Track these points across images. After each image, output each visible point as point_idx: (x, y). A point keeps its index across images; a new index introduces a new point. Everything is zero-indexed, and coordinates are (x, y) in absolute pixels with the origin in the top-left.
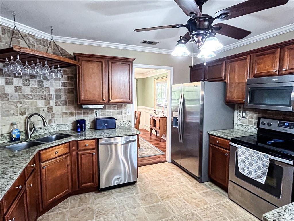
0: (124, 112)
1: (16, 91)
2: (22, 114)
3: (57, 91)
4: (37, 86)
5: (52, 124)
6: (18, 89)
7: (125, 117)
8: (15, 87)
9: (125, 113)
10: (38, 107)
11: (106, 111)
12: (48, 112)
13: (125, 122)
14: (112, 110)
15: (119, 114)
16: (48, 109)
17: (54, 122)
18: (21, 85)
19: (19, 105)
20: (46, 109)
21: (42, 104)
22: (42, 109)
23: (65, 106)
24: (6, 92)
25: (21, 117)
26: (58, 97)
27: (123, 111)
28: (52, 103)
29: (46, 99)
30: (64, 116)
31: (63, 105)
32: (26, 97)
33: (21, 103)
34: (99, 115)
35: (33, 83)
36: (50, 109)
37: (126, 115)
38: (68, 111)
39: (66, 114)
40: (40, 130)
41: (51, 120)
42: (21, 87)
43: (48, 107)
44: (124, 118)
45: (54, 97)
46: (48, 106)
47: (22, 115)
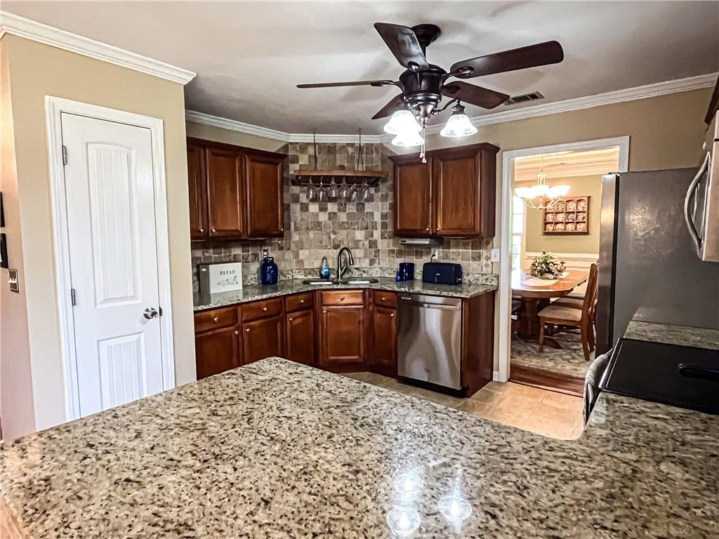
0: (485, 256)
1: (330, 219)
2: (336, 247)
3: (384, 216)
4: (355, 211)
5: (376, 265)
6: (332, 216)
7: (487, 265)
8: (329, 213)
9: (488, 258)
10: (356, 239)
11: (451, 250)
12: (370, 247)
13: (485, 277)
14: (461, 250)
15: (474, 259)
16: (369, 244)
17: (379, 263)
18: (335, 210)
19: (333, 236)
20: (367, 243)
21: (362, 237)
22: (361, 243)
23: (391, 240)
24: (320, 220)
25: (335, 251)
26: (384, 226)
27: (484, 253)
28: (377, 234)
29: (367, 229)
30: (391, 255)
31: (390, 238)
32: (342, 226)
33: (335, 233)
34: (439, 258)
35: (351, 208)
36: (373, 244)
37: (489, 262)
38: (396, 249)
39: (393, 251)
40: (356, 271)
41: (373, 259)
42: (336, 213)
43: (370, 241)
44: (484, 268)
45: (379, 226)
46: (371, 239)
47: (336, 249)
